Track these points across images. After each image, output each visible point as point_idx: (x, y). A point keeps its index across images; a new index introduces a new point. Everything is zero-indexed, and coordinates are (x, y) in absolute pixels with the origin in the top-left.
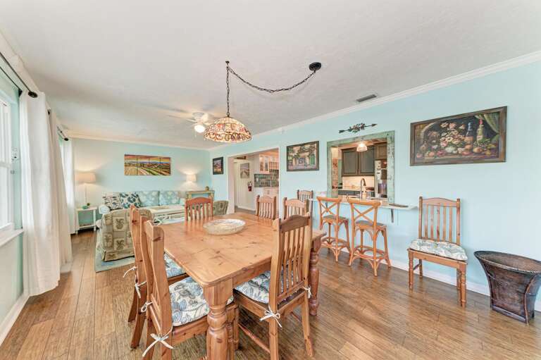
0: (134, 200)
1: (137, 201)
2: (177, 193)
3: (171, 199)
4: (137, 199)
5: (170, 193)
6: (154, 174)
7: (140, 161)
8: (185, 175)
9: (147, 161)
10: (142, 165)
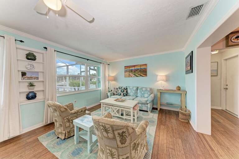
0: (124, 91)
1: (125, 92)
2: (149, 89)
3: (144, 93)
4: (125, 91)
5: (144, 89)
6: (137, 76)
7: (131, 69)
8: (157, 76)
9: (133, 68)
10: (131, 71)
